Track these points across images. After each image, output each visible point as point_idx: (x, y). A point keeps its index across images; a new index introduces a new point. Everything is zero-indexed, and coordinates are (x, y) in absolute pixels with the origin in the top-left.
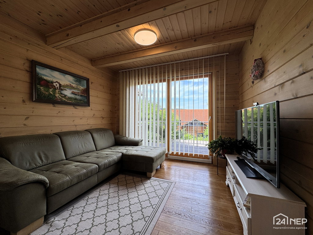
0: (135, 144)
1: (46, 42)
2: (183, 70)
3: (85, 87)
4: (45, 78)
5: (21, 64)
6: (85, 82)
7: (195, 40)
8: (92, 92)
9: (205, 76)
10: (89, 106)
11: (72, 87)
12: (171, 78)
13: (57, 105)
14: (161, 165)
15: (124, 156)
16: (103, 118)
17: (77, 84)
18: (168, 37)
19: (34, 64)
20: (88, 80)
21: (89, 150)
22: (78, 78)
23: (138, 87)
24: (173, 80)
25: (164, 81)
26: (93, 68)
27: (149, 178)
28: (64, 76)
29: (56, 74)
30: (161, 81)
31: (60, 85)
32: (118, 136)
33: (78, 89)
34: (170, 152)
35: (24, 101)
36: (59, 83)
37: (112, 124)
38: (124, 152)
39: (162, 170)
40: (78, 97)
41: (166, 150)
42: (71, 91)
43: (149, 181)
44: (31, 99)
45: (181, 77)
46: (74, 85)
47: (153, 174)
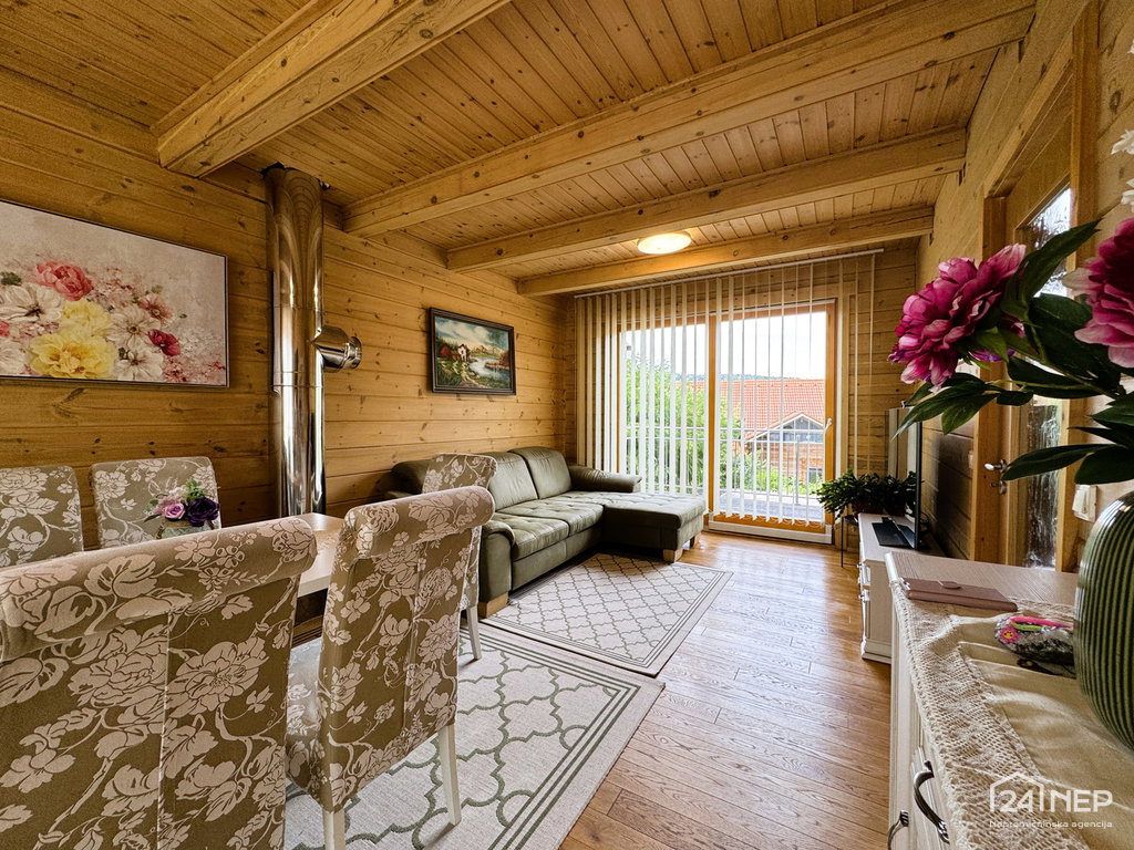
0: (626, 488)
1: (446, 263)
2: (753, 291)
3: (507, 349)
4: (447, 340)
5: (415, 319)
6: (506, 335)
7: (785, 238)
8: (519, 360)
9: (816, 309)
10: (514, 393)
11: (485, 353)
12: (719, 314)
13: (463, 397)
14: (692, 540)
15: (608, 512)
16: (539, 421)
17: (493, 345)
18: (718, 235)
19: (431, 315)
20: (511, 331)
21: (528, 497)
22: (495, 328)
23: (627, 336)
24: (725, 318)
25: (701, 320)
26: (521, 298)
27: (670, 562)
28: (473, 329)
29: (462, 328)
30: (690, 321)
31: (468, 350)
32: (575, 468)
33: (495, 355)
34: (716, 513)
35: (420, 393)
36: (465, 347)
37: (556, 436)
38: (608, 503)
39: (696, 550)
40: (496, 375)
41: (704, 502)
42: (485, 362)
43: (669, 567)
44: (430, 387)
45: (748, 311)
46: (488, 348)
47: (678, 554)
